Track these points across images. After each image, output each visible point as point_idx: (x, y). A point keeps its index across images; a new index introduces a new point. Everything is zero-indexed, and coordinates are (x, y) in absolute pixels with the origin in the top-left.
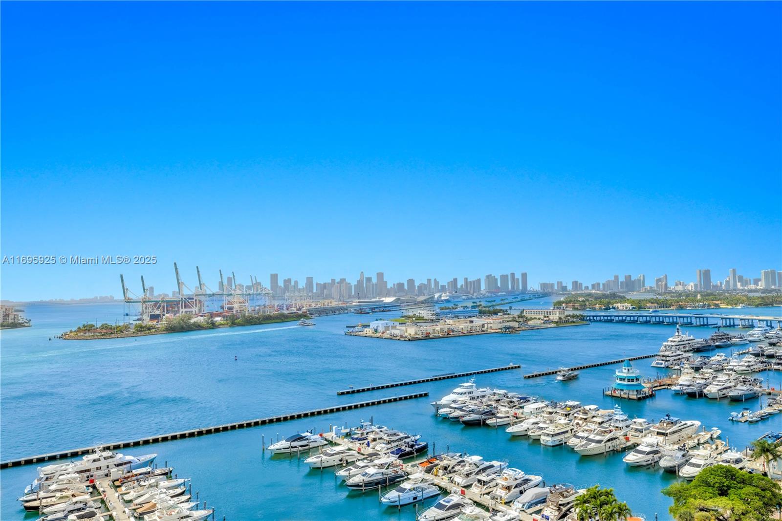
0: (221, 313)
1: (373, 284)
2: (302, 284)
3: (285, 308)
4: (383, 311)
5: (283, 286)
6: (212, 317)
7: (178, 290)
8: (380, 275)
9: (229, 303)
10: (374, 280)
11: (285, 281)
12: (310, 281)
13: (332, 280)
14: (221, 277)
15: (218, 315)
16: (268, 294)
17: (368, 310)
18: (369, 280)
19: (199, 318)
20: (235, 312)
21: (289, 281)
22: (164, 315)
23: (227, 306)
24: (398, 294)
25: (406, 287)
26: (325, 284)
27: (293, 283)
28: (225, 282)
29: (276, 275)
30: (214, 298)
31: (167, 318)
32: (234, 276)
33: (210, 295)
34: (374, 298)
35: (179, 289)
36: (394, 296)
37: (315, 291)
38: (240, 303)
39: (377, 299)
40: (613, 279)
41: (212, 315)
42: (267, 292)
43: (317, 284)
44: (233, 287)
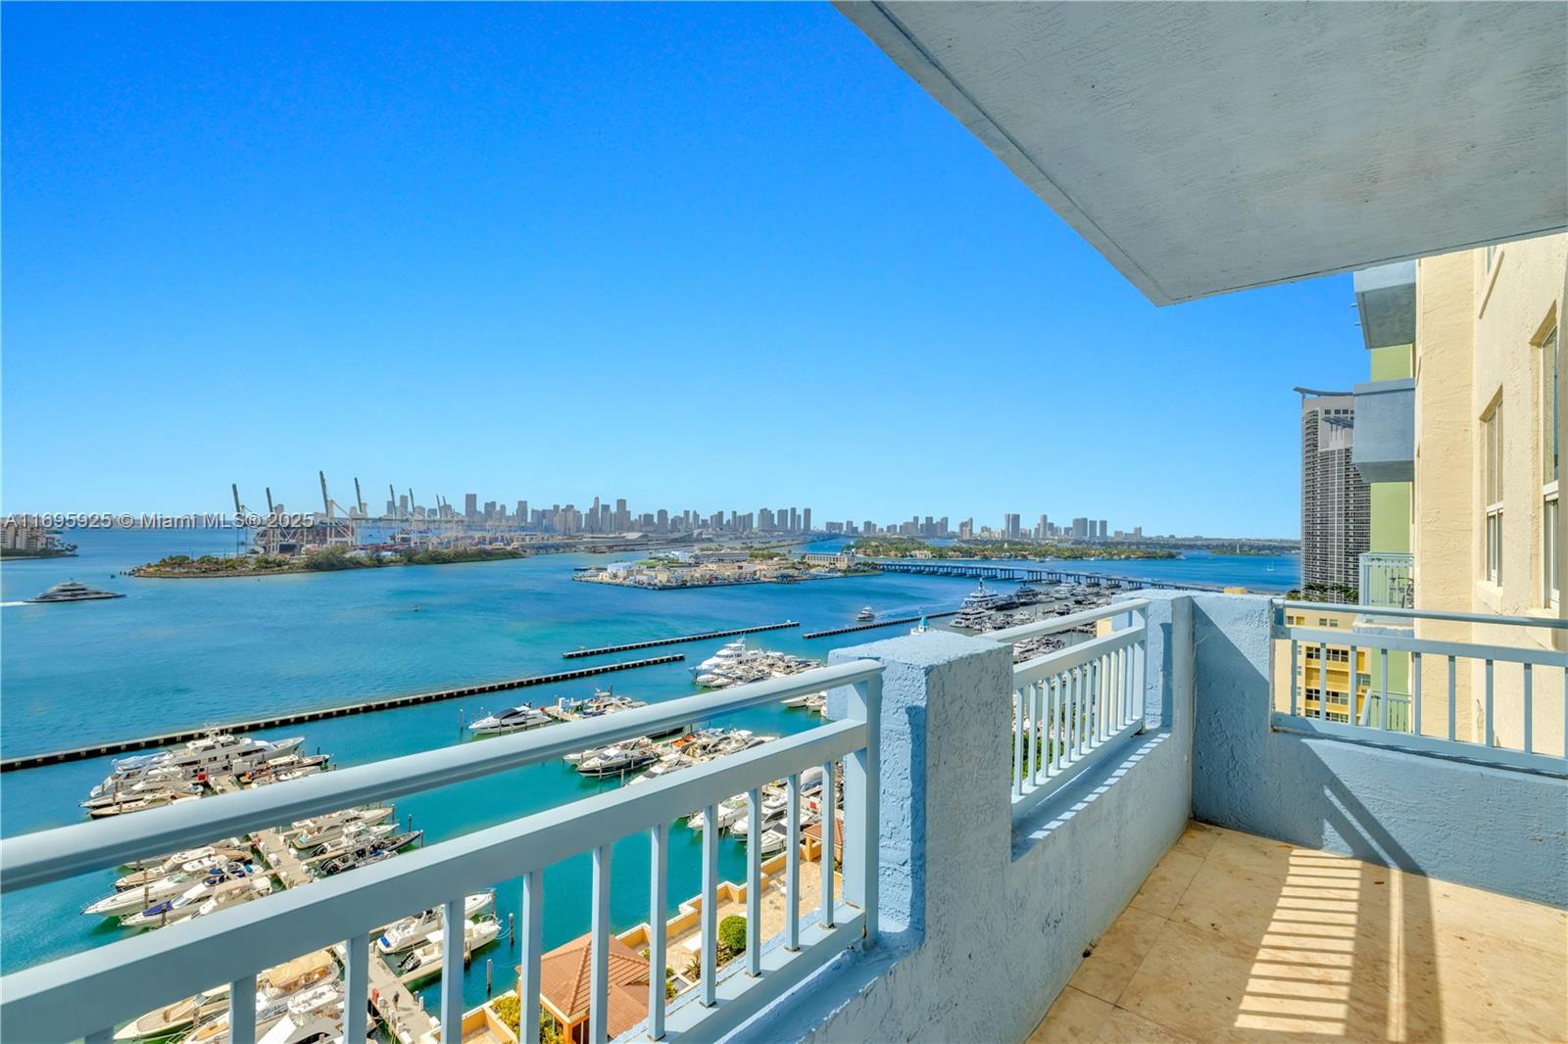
0: (392, 546)
1: (611, 515)
2: (511, 511)
3: (487, 542)
4: (625, 550)
5: (483, 511)
6: (377, 551)
7: (325, 512)
8: (621, 503)
9: (403, 531)
10: (613, 509)
11: (487, 505)
12: (523, 505)
13: (555, 506)
14: (393, 495)
15: (384, 548)
16: (462, 521)
17: (603, 549)
18: (606, 508)
19: (358, 551)
20: (412, 545)
21: (493, 504)
22: (302, 546)
23: (400, 536)
24: (644, 529)
25: (655, 520)
26: (544, 511)
27: (498, 508)
28: (398, 503)
29: (475, 496)
30: (381, 524)
31: (308, 549)
32: (411, 494)
33: (375, 520)
34: (611, 532)
35: (327, 510)
36: (640, 531)
37: (529, 520)
38: (420, 532)
39: (617, 535)
40: (912, 520)
41: (378, 549)
42: (460, 518)
43: (533, 511)
44: (410, 509)
